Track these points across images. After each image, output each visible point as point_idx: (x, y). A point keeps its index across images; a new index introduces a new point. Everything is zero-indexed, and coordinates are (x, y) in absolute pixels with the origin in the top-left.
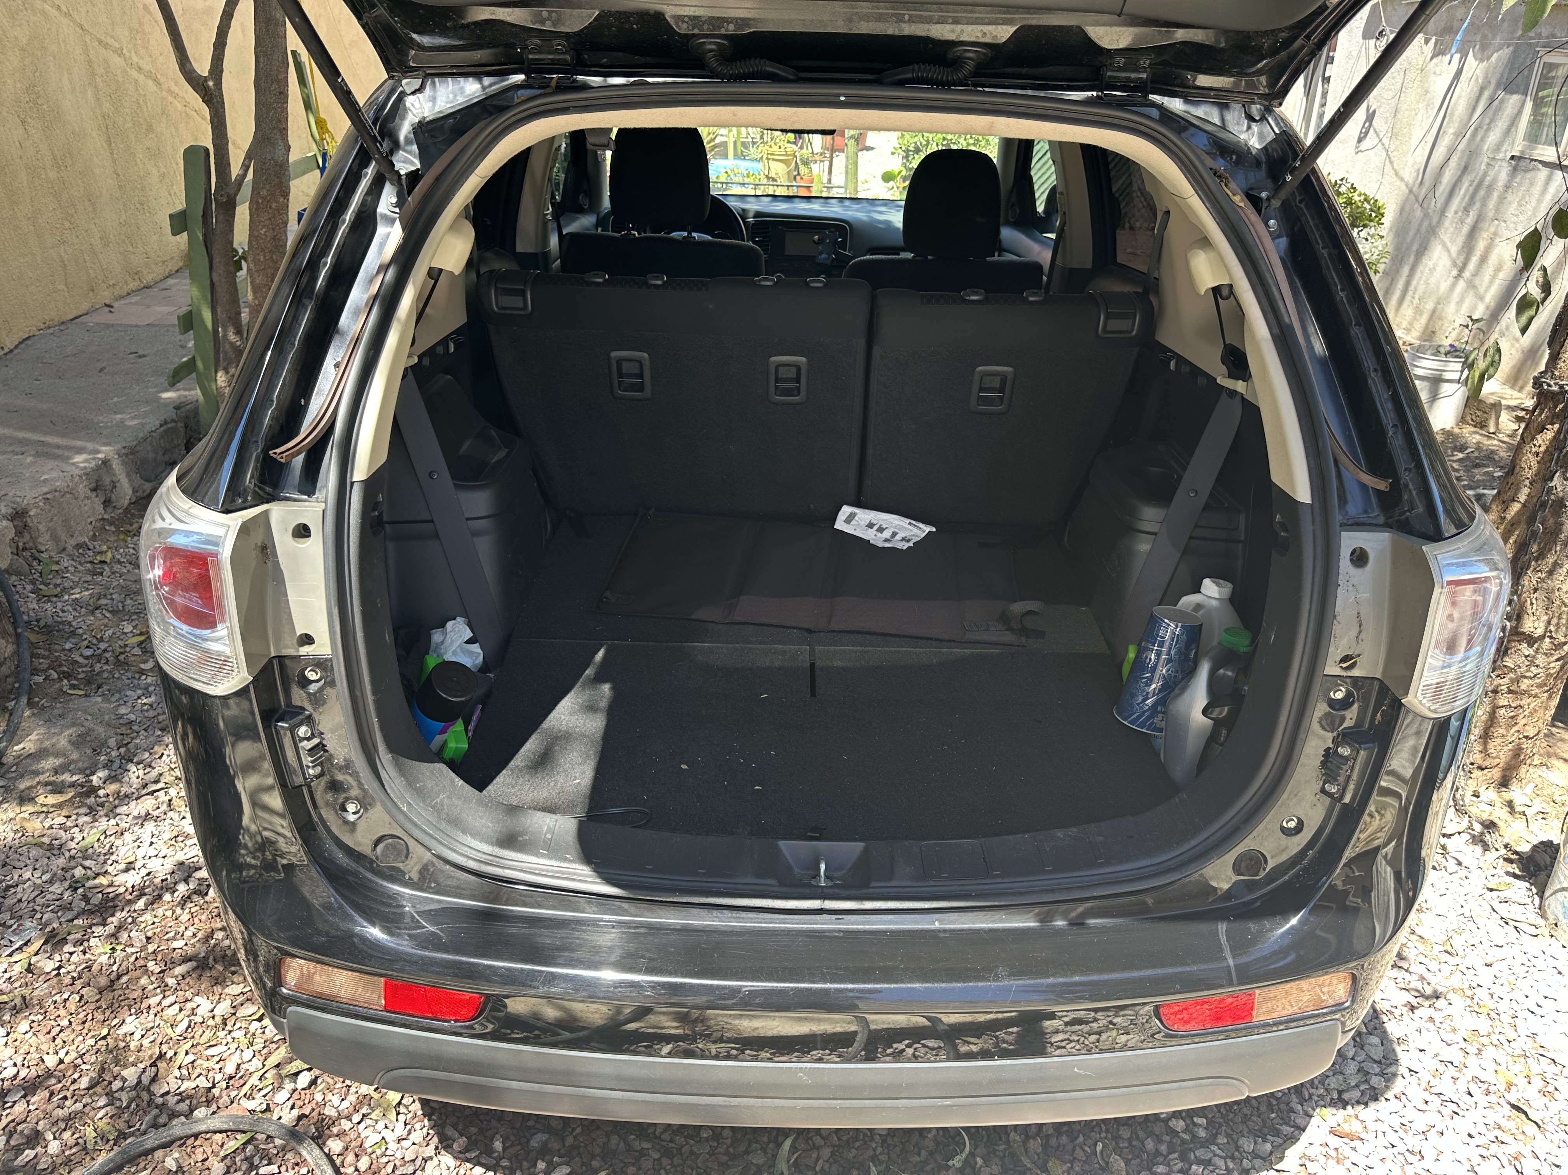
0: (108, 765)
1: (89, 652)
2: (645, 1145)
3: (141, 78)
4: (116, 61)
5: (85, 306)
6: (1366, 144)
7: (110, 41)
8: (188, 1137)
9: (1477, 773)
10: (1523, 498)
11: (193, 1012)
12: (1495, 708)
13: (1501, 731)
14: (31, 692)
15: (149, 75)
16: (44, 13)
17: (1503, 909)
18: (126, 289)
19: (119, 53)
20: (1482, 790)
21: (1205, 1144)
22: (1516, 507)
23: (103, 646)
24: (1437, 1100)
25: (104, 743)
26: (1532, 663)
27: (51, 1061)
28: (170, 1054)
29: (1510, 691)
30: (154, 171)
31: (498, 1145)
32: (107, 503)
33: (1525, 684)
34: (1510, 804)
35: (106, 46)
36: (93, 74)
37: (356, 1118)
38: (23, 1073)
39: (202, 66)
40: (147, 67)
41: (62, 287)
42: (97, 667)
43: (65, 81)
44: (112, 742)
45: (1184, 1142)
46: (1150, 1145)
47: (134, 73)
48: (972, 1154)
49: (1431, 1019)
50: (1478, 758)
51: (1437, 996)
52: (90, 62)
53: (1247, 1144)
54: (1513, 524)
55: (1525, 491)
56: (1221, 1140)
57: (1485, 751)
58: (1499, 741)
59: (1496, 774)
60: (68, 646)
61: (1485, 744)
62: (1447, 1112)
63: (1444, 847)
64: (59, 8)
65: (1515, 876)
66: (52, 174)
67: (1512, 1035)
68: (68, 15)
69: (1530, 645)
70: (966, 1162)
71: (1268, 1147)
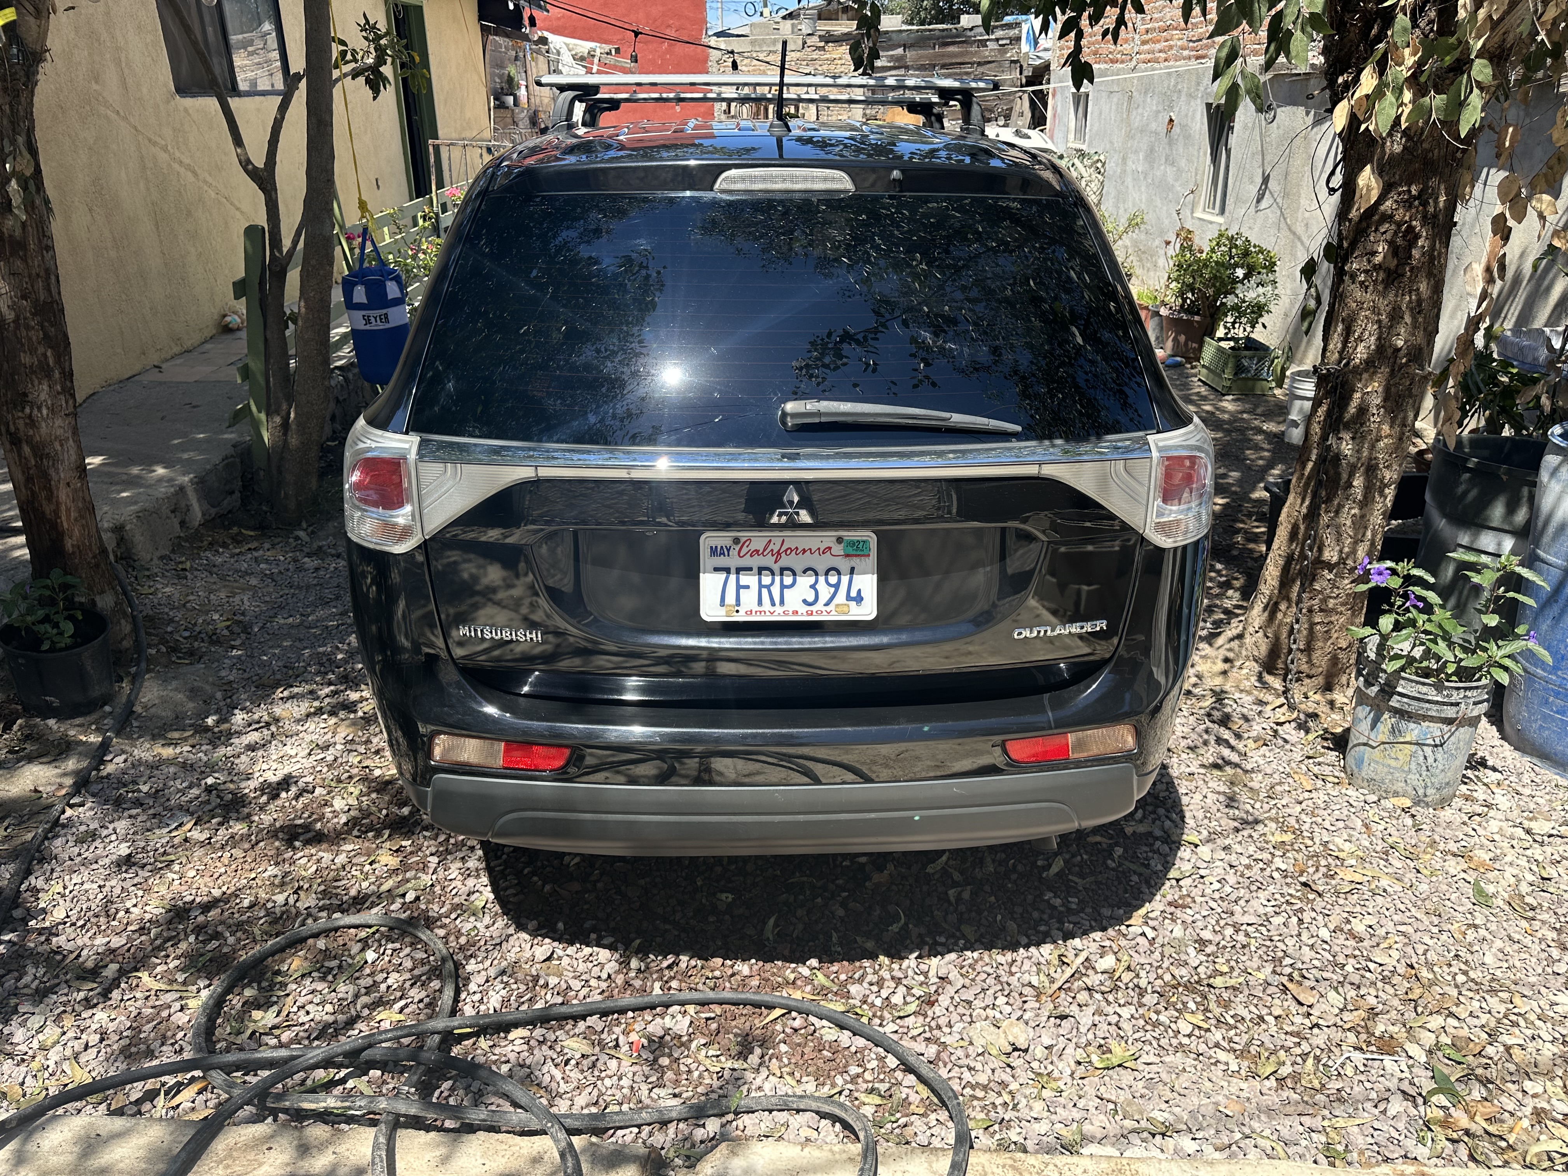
0: (217, 711)
1: (187, 634)
2: (667, 927)
3: (182, 170)
4: (163, 156)
5: (138, 368)
6: (1264, 204)
7: (158, 140)
8: (330, 930)
9: (1307, 681)
10: (1314, 457)
11: (319, 861)
12: (1312, 625)
13: (1320, 644)
14: (148, 661)
15: (188, 168)
16: (107, 117)
17: (1316, 770)
18: (171, 353)
19: (165, 149)
20: (1310, 694)
21: (1076, 913)
22: (1310, 465)
23: (198, 629)
24: (1247, 882)
25: (212, 697)
26: (1334, 586)
27: (216, 893)
28: (306, 886)
29: (1321, 610)
30: (193, 250)
31: (560, 925)
32: (182, 523)
33: (1331, 603)
34: (1332, 703)
35: (155, 144)
36: (144, 168)
37: (453, 916)
38: (198, 900)
39: (259, 161)
40: (187, 161)
41: (119, 350)
42: (196, 644)
43: (123, 174)
44: (219, 695)
45: (1060, 912)
46: (1036, 915)
47: (176, 166)
48: (906, 924)
49: (1251, 836)
50: (1304, 667)
51: (1257, 822)
52: (142, 158)
53: (1106, 912)
54: (1309, 478)
55: (1315, 451)
56: (1089, 910)
57: (1309, 661)
58: (1319, 652)
59: (1321, 680)
60: (169, 629)
61: (1309, 656)
62: (1254, 888)
63: (1276, 731)
64: (118, 113)
65: (1328, 748)
66: (113, 254)
67: (1310, 843)
68: (125, 119)
69: (1331, 571)
70: (902, 928)
71: (1121, 911)
